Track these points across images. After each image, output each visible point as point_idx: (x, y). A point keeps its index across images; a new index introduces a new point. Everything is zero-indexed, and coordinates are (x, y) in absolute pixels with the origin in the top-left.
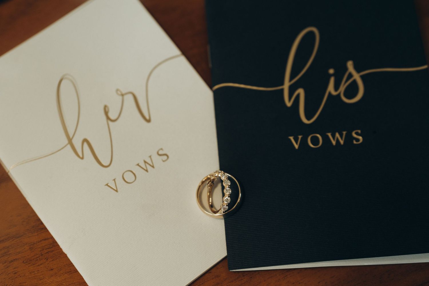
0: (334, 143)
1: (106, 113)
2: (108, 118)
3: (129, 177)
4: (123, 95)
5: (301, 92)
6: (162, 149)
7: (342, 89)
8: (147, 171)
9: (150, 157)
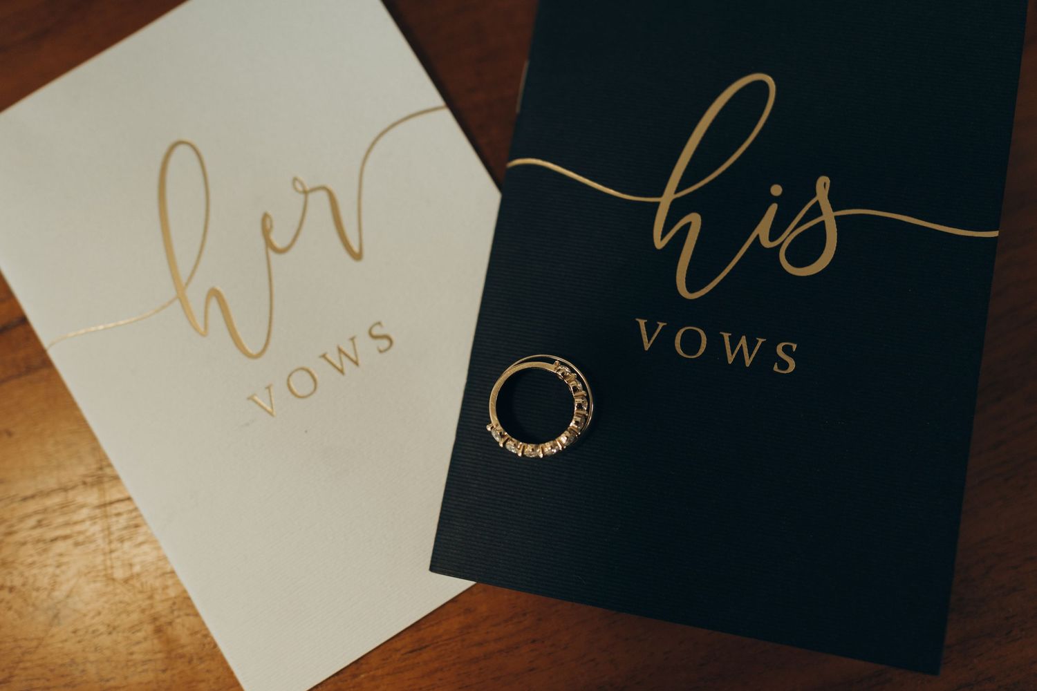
0: (731, 359)
1: (266, 232)
2: (269, 244)
3: (302, 383)
4: (305, 193)
5: (695, 219)
6: (379, 323)
7: (787, 238)
8: (342, 371)
9: (352, 339)
